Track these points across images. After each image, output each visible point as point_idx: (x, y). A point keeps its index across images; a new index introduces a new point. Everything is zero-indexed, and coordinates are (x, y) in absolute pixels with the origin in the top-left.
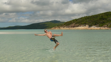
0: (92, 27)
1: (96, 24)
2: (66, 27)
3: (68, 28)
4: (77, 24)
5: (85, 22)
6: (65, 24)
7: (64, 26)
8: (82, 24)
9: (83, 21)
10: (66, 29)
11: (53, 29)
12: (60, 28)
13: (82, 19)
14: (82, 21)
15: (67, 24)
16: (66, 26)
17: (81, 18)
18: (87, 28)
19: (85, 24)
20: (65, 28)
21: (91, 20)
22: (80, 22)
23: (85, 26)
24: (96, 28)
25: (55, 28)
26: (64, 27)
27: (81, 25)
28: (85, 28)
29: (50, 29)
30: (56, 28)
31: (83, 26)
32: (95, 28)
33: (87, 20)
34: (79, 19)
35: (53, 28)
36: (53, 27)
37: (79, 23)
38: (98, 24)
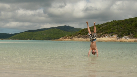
0: (122, 38)
1: (129, 34)
2: (82, 38)
3: (85, 39)
4: (99, 33)
5: (112, 30)
6: (81, 33)
7: (79, 35)
8: (107, 33)
9: (110, 28)
10: (82, 40)
11: (62, 41)
12: (72, 38)
13: (107, 26)
14: (107, 29)
15: (84, 32)
16: (82, 35)
17: (106, 24)
18: (114, 39)
19: (112, 32)
20: (80, 39)
21: (122, 27)
22: (105, 30)
23: (112, 35)
24: (129, 40)
25: (65, 38)
26: (78, 38)
27: (106, 35)
28: (112, 39)
29: (56, 40)
30: (67, 39)
31: (109, 36)
32: (127, 40)
33: (116, 27)
34: (102, 25)
35: (61, 39)
36: (62, 37)
37: (102, 31)
38: (132, 33)
